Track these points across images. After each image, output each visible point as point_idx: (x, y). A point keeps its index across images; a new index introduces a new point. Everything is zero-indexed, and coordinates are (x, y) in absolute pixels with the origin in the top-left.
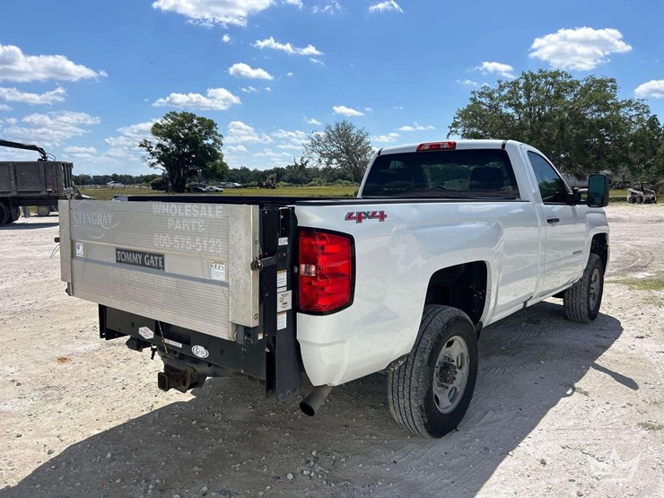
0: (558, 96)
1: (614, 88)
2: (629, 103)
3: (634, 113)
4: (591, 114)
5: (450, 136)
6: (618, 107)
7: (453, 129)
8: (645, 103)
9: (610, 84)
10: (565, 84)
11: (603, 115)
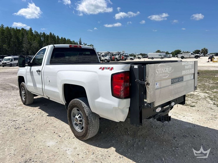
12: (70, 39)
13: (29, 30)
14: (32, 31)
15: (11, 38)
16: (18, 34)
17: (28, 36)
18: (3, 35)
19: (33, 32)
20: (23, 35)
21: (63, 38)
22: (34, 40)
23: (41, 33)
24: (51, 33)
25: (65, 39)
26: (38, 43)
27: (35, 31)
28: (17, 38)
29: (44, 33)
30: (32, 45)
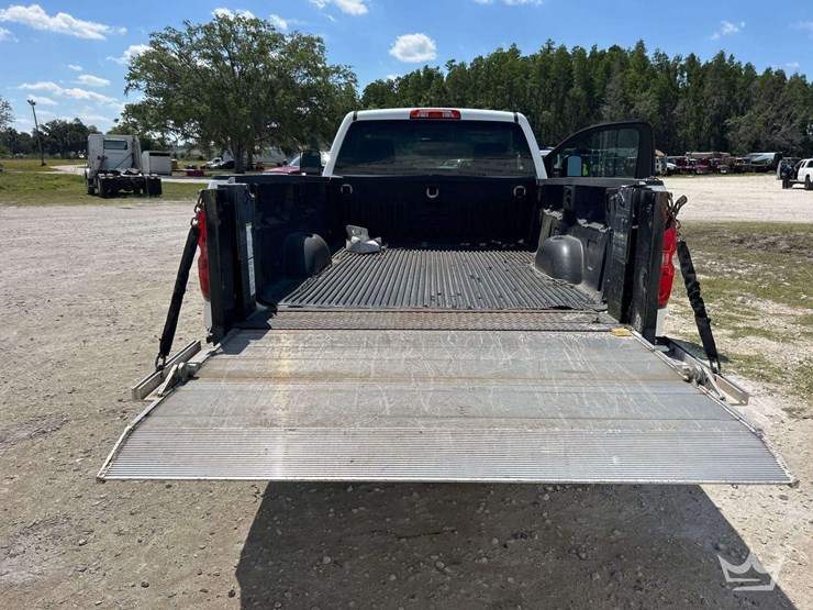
0: (263, 52)
1: (322, 49)
2: (337, 70)
3: (342, 81)
4: (301, 78)
5: (130, 92)
6: (328, 72)
7: (132, 82)
8: (352, 70)
9: (317, 44)
10: (268, 37)
11: (314, 81)
12: (804, 76)
13: (633, 48)
14: (646, 54)
15: (569, 86)
16: (593, 69)
17: (624, 76)
18: (547, 77)
19: (650, 54)
20: (608, 71)
21: (774, 70)
22: (645, 89)
23: (678, 59)
24: (721, 56)
25: (781, 75)
26: (660, 99)
27: (656, 54)
28: (588, 86)
29: (693, 56)
30: (632, 106)
